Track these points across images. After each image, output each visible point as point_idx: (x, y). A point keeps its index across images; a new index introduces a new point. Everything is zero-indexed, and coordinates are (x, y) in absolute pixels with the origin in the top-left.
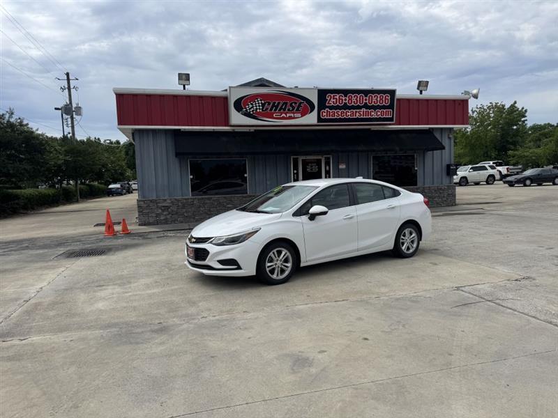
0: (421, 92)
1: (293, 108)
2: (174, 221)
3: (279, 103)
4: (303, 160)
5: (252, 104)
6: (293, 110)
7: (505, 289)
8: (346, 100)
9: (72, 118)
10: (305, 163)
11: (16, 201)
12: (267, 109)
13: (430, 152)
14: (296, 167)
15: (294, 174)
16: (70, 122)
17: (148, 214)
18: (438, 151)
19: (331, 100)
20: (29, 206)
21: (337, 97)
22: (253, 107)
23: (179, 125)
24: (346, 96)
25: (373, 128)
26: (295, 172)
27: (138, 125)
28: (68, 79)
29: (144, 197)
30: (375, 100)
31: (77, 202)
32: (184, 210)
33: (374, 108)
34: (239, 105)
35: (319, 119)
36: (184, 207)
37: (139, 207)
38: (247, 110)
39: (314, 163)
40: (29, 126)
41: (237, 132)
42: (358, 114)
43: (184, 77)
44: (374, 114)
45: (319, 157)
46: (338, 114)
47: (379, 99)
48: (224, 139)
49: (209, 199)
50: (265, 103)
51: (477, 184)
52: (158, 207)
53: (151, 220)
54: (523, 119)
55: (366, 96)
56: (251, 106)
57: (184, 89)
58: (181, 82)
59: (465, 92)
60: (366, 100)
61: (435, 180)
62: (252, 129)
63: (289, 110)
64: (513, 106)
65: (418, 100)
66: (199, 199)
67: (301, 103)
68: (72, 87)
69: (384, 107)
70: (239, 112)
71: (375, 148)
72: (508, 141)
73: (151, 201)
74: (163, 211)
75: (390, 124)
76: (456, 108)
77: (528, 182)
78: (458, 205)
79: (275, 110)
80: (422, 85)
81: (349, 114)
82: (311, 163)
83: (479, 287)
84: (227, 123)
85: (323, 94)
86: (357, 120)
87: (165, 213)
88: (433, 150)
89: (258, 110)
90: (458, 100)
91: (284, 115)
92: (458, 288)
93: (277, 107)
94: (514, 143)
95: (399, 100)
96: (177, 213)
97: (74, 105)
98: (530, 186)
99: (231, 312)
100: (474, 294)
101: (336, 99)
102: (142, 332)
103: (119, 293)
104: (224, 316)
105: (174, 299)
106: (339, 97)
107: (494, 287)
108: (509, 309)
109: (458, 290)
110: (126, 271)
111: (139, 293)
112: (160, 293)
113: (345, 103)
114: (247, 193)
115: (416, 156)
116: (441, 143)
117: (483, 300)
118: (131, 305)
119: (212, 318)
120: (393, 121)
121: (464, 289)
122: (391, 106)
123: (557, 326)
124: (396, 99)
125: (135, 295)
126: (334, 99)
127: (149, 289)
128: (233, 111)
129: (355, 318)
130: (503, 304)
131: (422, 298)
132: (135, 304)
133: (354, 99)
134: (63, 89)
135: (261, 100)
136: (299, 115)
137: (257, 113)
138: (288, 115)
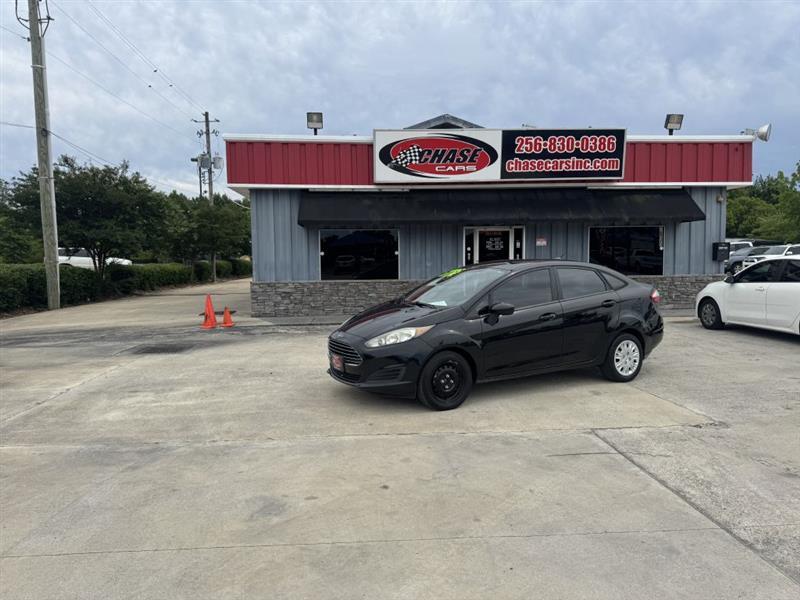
0: (671, 132)
1: (465, 158)
2: (297, 313)
3: (444, 152)
4: (480, 232)
5: (405, 154)
6: (464, 160)
8: (545, 145)
9: (210, 172)
10: (484, 238)
11: (130, 279)
12: (426, 160)
13: (686, 224)
14: (470, 243)
15: (467, 252)
16: (207, 178)
17: (264, 301)
18: (699, 222)
20: (148, 285)
21: (533, 141)
22: (406, 157)
23: (307, 183)
24: (545, 139)
25: (591, 186)
26: (469, 249)
27: (254, 183)
28: (207, 121)
29: (259, 280)
30: (591, 144)
31: (213, 282)
32: (311, 299)
33: (591, 156)
34: (386, 155)
35: (504, 174)
36: (310, 294)
37: (253, 292)
38: (397, 162)
39: (497, 236)
40: (147, 183)
41: (385, 193)
42: (564, 165)
43: (315, 118)
44: (590, 166)
45: (506, 229)
46: (534, 166)
47: (598, 143)
48: (367, 202)
49: (344, 285)
50: (423, 152)
52: (276, 293)
53: (268, 310)
55: (578, 139)
56: (403, 156)
57: (316, 134)
58: (310, 123)
59: (747, 130)
60: (578, 144)
61: (693, 268)
62: (407, 189)
63: (458, 160)
65: (665, 144)
66: (331, 285)
67: (476, 151)
68: (211, 131)
69: (607, 155)
70: (386, 165)
71: (591, 217)
73: (269, 285)
74: (283, 298)
75: (618, 181)
76: (736, 156)
79: (439, 161)
80: (672, 121)
81: (550, 165)
82: (493, 237)
84: (370, 181)
85: (509, 137)
86: (563, 174)
87: (286, 301)
88: (689, 220)
89: (414, 162)
90: (734, 144)
92: (593, 431)
93: (441, 157)
95: (633, 144)
96: (301, 302)
97: (213, 156)
99: (252, 437)
100: (609, 440)
101: (531, 143)
102: (127, 452)
103: (145, 402)
104: (238, 442)
105: (203, 414)
106: (536, 141)
107: (650, 434)
108: (638, 466)
109: (590, 433)
110: (181, 376)
111: (169, 404)
112: (193, 405)
113: (545, 150)
114: (397, 278)
115: (661, 230)
116: (702, 209)
117: (613, 451)
118: (145, 418)
119: (222, 443)
120: (621, 176)
121: (601, 433)
122: (618, 154)
123: (684, 498)
124: (627, 143)
125: (161, 406)
126: (527, 143)
127: (185, 400)
128: (378, 162)
129: (401, 458)
130: (636, 459)
131: (525, 439)
132: (151, 417)
133: (558, 144)
134: (200, 134)
135: (418, 148)
136: (474, 168)
137: (411, 165)
138: (457, 168)
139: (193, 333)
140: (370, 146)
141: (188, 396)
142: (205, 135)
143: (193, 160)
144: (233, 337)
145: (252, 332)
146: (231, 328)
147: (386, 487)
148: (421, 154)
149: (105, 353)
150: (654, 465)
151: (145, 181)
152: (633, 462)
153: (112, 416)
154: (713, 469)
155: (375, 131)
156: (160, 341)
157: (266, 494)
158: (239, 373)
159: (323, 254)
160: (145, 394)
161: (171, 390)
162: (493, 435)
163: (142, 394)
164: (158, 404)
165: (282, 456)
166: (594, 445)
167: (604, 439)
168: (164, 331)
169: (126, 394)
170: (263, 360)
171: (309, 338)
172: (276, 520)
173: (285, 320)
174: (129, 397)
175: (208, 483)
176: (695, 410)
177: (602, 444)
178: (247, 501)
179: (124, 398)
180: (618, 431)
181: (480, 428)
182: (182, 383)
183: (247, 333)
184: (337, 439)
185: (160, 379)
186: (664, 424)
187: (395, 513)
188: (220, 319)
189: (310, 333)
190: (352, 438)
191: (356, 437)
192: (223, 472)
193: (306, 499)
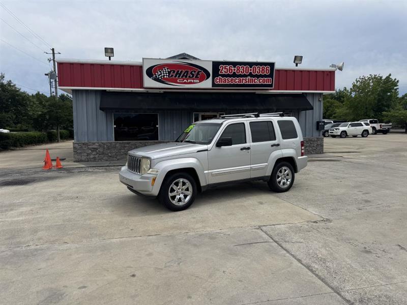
0: (297, 65)
1: (193, 75)
2: (101, 159)
3: (182, 71)
4: (202, 115)
5: (160, 72)
6: (193, 77)
7: (299, 230)
8: (234, 70)
9: (55, 82)
10: (204, 118)
11: (6, 141)
12: (172, 76)
13: (304, 112)
17: (81, 153)
18: (310, 111)
19: (223, 70)
21: (228, 68)
22: (161, 74)
23: (105, 87)
24: (235, 67)
25: (258, 92)
28: (54, 54)
29: (78, 141)
30: (258, 70)
31: (58, 142)
32: (109, 151)
33: (258, 76)
34: (150, 72)
35: (214, 85)
36: (108, 148)
37: (74, 148)
38: (156, 76)
39: (211, 117)
40: (16, 86)
41: (150, 93)
42: (244, 81)
43: (109, 51)
44: (257, 82)
45: (215, 114)
46: (229, 81)
47: (261, 70)
48: (140, 98)
49: (128, 143)
50: (171, 71)
51: (355, 136)
52: (88, 149)
53: (83, 158)
54: (395, 88)
55: (251, 67)
56: (159, 73)
57: (110, 59)
58: (107, 54)
59: (332, 65)
60: (251, 70)
61: (307, 134)
62: (162, 91)
63: (189, 77)
64: (388, 78)
65: (294, 71)
66: (120, 143)
67: (199, 72)
69: (265, 76)
70: (150, 77)
71: (257, 108)
72: (383, 105)
73: (83, 144)
74: (92, 151)
75: (271, 90)
76: (327, 78)
78: (325, 153)
79: (179, 77)
80: (298, 59)
81: (237, 81)
82: (208, 118)
83: (278, 226)
84: (142, 86)
85: (216, 65)
86: (244, 85)
87: (93, 153)
88: (306, 109)
89: (165, 77)
90: (327, 71)
91: (185, 81)
92: (260, 227)
93: (180, 74)
94: (388, 106)
95: (278, 71)
96: (103, 153)
99: (54, 242)
100: (269, 233)
104: (44, 246)
105: (26, 226)
106: (230, 67)
107: (290, 228)
108: (286, 250)
109: (258, 229)
110: (21, 200)
111: (7, 220)
113: (234, 73)
114: (158, 139)
116: (312, 104)
117: (272, 241)
119: (33, 247)
120: (272, 87)
121: (264, 228)
122: (271, 75)
123: (312, 271)
124: (276, 70)
126: (225, 69)
127: (18, 217)
128: (146, 77)
129: (147, 253)
130: (284, 245)
131: (222, 235)
133: (241, 70)
134: (50, 61)
135: (168, 69)
136: (198, 81)
137: (164, 78)
138: (189, 81)
139: (36, 172)
140: (141, 67)
141: (21, 214)
142: (52, 61)
143: (46, 75)
144: (61, 174)
145: (73, 171)
146: (60, 169)
147: (134, 276)
148: (169, 73)
150: (293, 248)
151: (15, 85)
152: (282, 247)
154: (326, 250)
155: (143, 59)
156: (15, 178)
157: (53, 286)
158: (58, 198)
159: (115, 126)
161: (11, 210)
162: (203, 233)
165: (71, 255)
166: (261, 237)
167: (266, 233)
168: (20, 172)
170: (75, 189)
171: (105, 174)
173: (93, 164)
175: (14, 279)
176: (313, 212)
177: (265, 236)
178: (37, 292)
180: (273, 226)
181: (197, 228)
182: (21, 205)
183: (70, 171)
184: (108, 241)
185: (7, 202)
186: (297, 222)
187: (136, 296)
188: (54, 163)
189: (107, 171)
190: (118, 240)
191: (121, 239)
192: (27, 270)
193: (79, 288)
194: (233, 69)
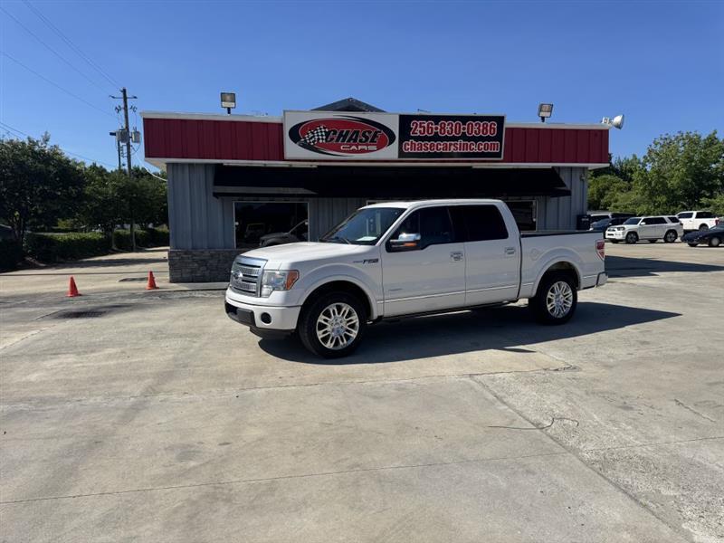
0: (543, 118)
1: (367, 138)
2: (214, 279)
3: (348, 132)
5: (313, 133)
6: (366, 140)
8: (436, 129)
9: (129, 146)
12: (332, 139)
13: (556, 199)
16: (125, 151)
17: (181, 268)
18: (565, 198)
21: (426, 125)
22: (313, 137)
23: (221, 158)
24: (437, 124)
25: (475, 166)
28: (125, 98)
29: (176, 248)
30: (475, 129)
31: (133, 250)
32: (226, 266)
33: (476, 139)
34: (295, 134)
35: (401, 154)
36: (225, 261)
37: (170, 260)
38: (306, 141)
41: (295, 168)
42: (452, 147)
43: (228, 98)
44: (475, 148)
46: (426, 147)
47: (481, 128)
50: (329, 132)
53: (185, 276)
55: (464, 124)
56: (311, 135)
57: (229, 113)
58: (224, 104)
60: (464, 129)
62: (315, 165)
63: (361, 141)
64: (712, 137)
65: (538, 131)
67: (376, 132)
68: (129, 107)
69: (489, 139)
70: (296, 143)
73: (186, 253)
74: (200, 265)
75: (498, 161)
76: (596, 140)
77: (715, 242)
79: (343, 141)
80: (544, 110)
81: (440, 147)
83: (500, 375)
84: (282, 158)
85: (405, 121)
86: (452, 155)
87: (201, 269)
88: (558, 195)
89: (321, 141)
90: (594, 131)
91: (354, 147)
92: (471, 376)
93: (345, 137)
95: (511, 131)
97: (131, 130)
98: (717, 246)
99: (170, 392)
100: (484, 383)
101: (424, 127)
102: (49, 410)
103: (68, 364)
104: (157, 397)
105: (124, 373)
106: (428, 125)
107: (518, 377)
108: (508, 405)
109: (468, 378)
110: (101, 339)
111: (91, 364)
112: (114, 365)
113: (436, 133)
115: (534, 204)
116: (568, 186)
118: (68, 377)
119: (142, 398)
120: (500, 157)
121: (478, 378)
122: (499, 138)
123: (542, 429)
124: (507, 129)
125: (83, 366)
126: (420, 127)
127: (106, 360)
128: (288, 141)
130: (505, 399)
131: (414, 385)
132: (73, 377)
133: (448, 128)
134: (118, 110)
135: (324, 128)
136: (374, 148)
137: (319, 144)
138: (360, 148)
140: (281, 126)
141: (109, 357)
142: (123, 111)
143: (111, 134)
144: (152, 302)
145: (171, 297)
146: (150, 293)
148: (327, 134)
149: (26, 318)
152: (503, 401)
153: (33, 377)
154: (568, 405)
155: (284, 112)
156: (81, 307)
157: (184, 442)
158: (158, 335)
159: (237, 223)
160: (68, 355)
161: (92, 352)
163: (64, 356)
164: (79, 365)
165: (198, 408)
166: (472, 388)
167: (480, 383)
169: (49, 357)
170: (181, 323)
172: (192, 464)
173: (201, 285)
174: (51, 359)
176: (556, 357)
177: (478, 387)
178: (166, 449)
179: (46, 360)
180: (492, 375)
181: (377, 377)
182: (103, 345)
183: (166, 297)
184: (249, 392)
185: (81, 342)
186: (530, 369)
187: (300, 452)
190: (263, 390)
191: (267, 389)
192: (143, 425)
193: (220, 445)
194: (434, 127)
